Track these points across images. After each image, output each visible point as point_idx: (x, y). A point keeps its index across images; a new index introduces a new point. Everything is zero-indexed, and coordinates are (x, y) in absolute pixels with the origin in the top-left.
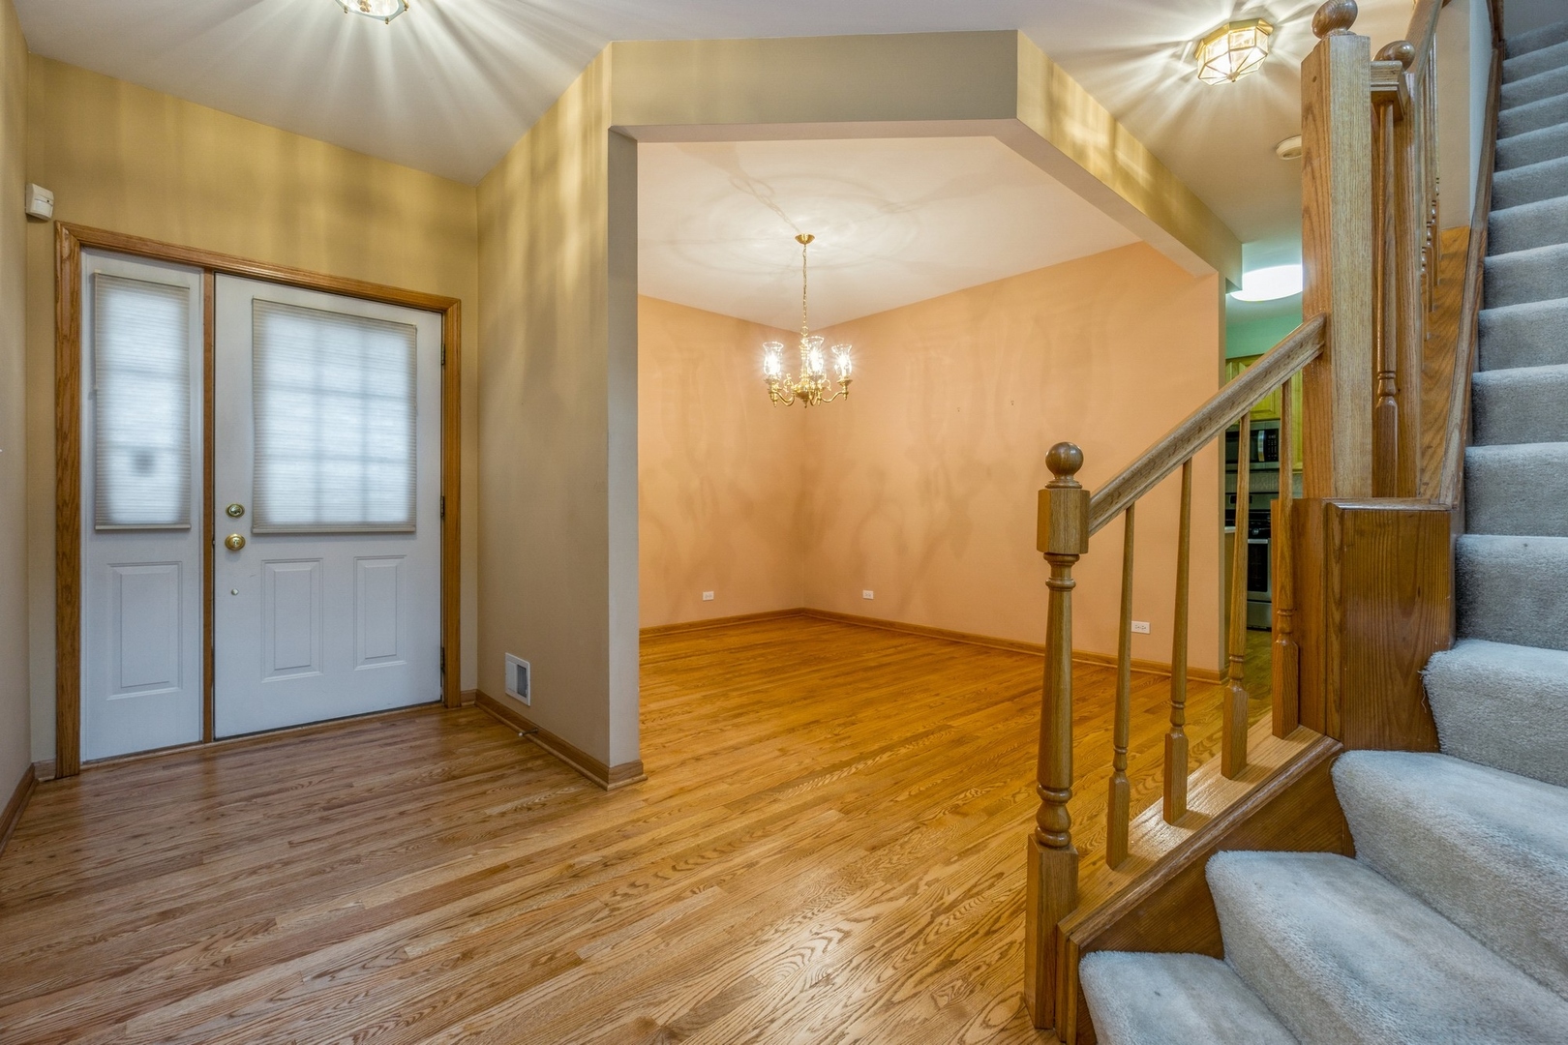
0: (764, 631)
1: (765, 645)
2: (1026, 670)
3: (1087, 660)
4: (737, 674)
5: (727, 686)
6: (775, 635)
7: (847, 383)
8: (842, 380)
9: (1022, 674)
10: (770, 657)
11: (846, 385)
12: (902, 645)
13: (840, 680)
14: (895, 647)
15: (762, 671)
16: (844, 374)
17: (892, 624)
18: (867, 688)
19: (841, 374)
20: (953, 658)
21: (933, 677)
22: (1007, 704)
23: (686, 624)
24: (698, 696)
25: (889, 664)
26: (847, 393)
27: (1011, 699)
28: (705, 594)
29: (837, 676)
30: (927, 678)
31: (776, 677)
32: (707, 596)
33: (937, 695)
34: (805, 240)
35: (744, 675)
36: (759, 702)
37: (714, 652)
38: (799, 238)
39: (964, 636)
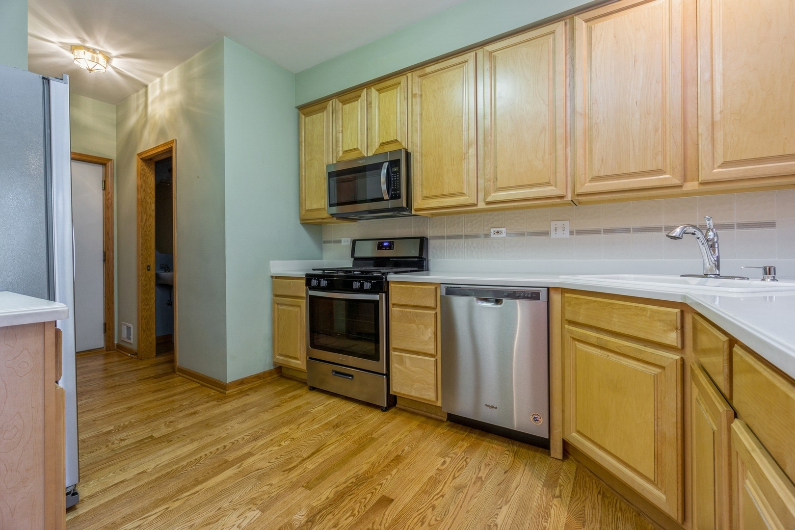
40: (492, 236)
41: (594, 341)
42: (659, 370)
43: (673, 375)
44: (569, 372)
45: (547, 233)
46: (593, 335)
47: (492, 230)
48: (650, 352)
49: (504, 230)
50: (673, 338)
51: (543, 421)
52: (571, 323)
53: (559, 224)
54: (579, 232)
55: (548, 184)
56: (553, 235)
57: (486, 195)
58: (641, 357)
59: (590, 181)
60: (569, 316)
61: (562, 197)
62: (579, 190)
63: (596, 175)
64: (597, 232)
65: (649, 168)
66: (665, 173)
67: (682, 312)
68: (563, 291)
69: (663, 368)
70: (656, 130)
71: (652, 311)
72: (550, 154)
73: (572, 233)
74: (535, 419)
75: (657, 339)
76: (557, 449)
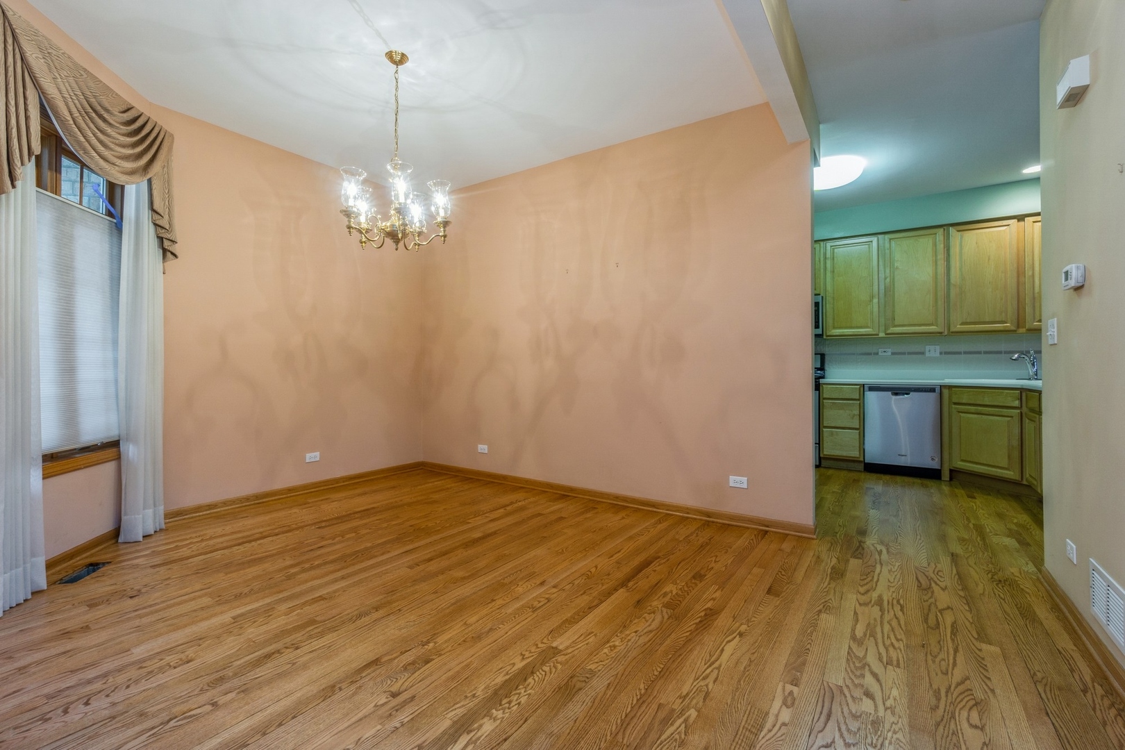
0: (375, 491)
1: (366, 512)
2: (635, 531)
3: (688, 513)
4: (307, 566)
5: (281, 592)
6: (381, 498)
7: (446, 224)
8: (439, 219)
9: (631, 538)
10: (364, 531)
11: (444, 227)
12: (512, 503)
13: (433, 566)
14: (504, 506)
15: (343, 558)
16: (442, 213)
17: (504, 478)
18: (464, 578)
19: (438, 214)
20: (561, 518)
21: (539, 552)
22: (622, 592)
23: (283, 490)
24: (227, 617)
25: (495, 533)
26: (445, 236)
27: (623, 584)
28: (308, 455)
29: (430, 560)
30: (533, 553)
31: (358, 567)
32: (310, 458)
33: (542, 583)
34: (398, 60)
35: (319, 566)
36: (312, 622)
37: (297, 529)
38: (390, 55)
39: (572, 489)
40: (880, 354)
41: (973, 411)
42: (1009, 419)
43: (1017, 419)
44: (955, 430)
45: (923, 353)
46: (972, 408)
47: (880, 350)
48: (1005, 411)
49: (890, 350)
50: (1017, 403)
51: (937, 460)
52: (955, 404)
53: (932, 348)
54: (946, 353)
55: (932, 325)
56: (927, 354)
57: (886, 328)
58: (1001, 414)
59: (960, 325)
60: (955, 400)
61: (941, 333)
62: (953, 329)
63: (965, 321)
64: (959, 353)
65: (997, 320)
66: (1006, 323)
67: (1021, 392)
68: (950, 387)
69: (1012, 417)
70: (1001, 299)
71: (1007, 393)
72: (933, 307)
73: (941, 353)
74: (933, 459)
75: (1009, 405)
76: (946, 475)
